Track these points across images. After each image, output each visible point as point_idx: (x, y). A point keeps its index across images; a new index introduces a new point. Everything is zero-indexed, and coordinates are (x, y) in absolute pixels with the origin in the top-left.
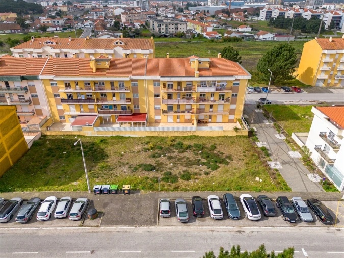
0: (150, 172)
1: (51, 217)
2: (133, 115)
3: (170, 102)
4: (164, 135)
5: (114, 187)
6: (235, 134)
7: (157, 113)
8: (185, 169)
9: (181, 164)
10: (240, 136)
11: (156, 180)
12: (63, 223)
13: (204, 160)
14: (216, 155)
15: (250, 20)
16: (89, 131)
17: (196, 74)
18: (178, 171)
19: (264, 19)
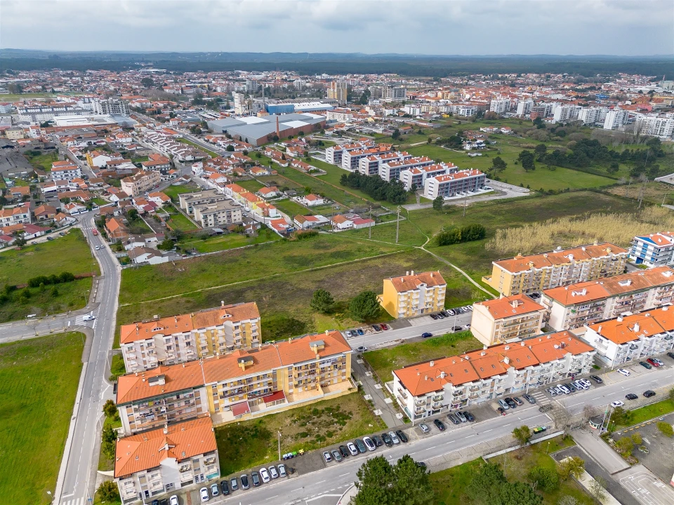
0: (307, 438)
1: (271, 479)
2: (275, 395)
3: (300, 378)
4: (302, 405)
5: (295, 453)
6: (349, 392)
7: (290, 387)
8: (327, 429)
9: (323, 427)
10: (353, 393)
11: (312, 442)
12: (277, 480)
13: (336, 420)
14: (341, 414)
15: (315, 168)
16: (247, 417)
17: (318, 356)
18: (323, 432)
19: (332, 162)
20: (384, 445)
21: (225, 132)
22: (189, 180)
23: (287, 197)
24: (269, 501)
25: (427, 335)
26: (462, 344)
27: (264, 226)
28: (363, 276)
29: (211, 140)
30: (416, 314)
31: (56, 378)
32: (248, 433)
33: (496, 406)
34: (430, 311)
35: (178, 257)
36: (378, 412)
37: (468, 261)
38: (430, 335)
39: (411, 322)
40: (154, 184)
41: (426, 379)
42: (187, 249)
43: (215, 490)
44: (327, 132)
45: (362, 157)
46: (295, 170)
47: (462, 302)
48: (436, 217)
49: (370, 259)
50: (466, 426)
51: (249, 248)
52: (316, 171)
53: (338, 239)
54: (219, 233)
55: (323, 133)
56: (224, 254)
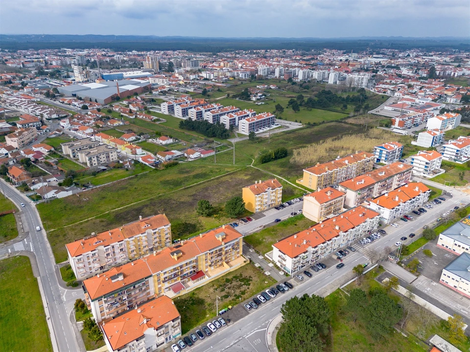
0: (229, 298)
1: (217, 329)
3: (213, 260)
4: (217, 278)
5: (226, 309)
6: (245, 264)
7: (207, 267)
8: (239, 290)
9: (236, 289)
10: (247, 264)
12: (221, 329)
14: (245, 279)
15: (157, 118)
16: (183, 292)
17: (223, 243)
18: (238, 292)
19: (166, 113)
20: (280, 293)
21: (74, 95)
22: (61, 133)
23: (144, 140)
24: (221, 343)
25: (278, 221)
26: (300, 223)
27: (137, 162)
28: (221, 189)
29: (66, 102)
30: (266, 208)
31: (18, 292)
32: (188, 303)
33: (335, 257)
34: (274, 205)
35: (79, 190)
36: (267, 273)
37: (283, 171)
38: (280, 220)
39: (264, 213)
40: (33, 137)
41: (296, 246)
42: (83, 183)
43: (182, 344)
44: (154, 92)
45: (189, 108)
46: (141, 120)
47: (290, 197)
48: (252, 145)
49: (221, 177)
50: (323, 272)
51: (131, 178)
52: (158, 120)
53: (193, 165)
54: (104, 170)
55: (151, 93)
56: (114, 184)
